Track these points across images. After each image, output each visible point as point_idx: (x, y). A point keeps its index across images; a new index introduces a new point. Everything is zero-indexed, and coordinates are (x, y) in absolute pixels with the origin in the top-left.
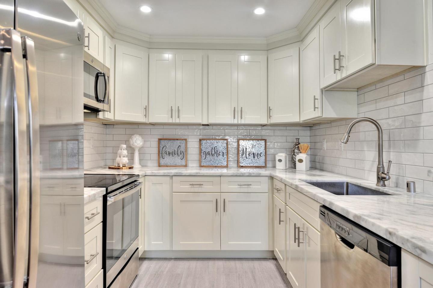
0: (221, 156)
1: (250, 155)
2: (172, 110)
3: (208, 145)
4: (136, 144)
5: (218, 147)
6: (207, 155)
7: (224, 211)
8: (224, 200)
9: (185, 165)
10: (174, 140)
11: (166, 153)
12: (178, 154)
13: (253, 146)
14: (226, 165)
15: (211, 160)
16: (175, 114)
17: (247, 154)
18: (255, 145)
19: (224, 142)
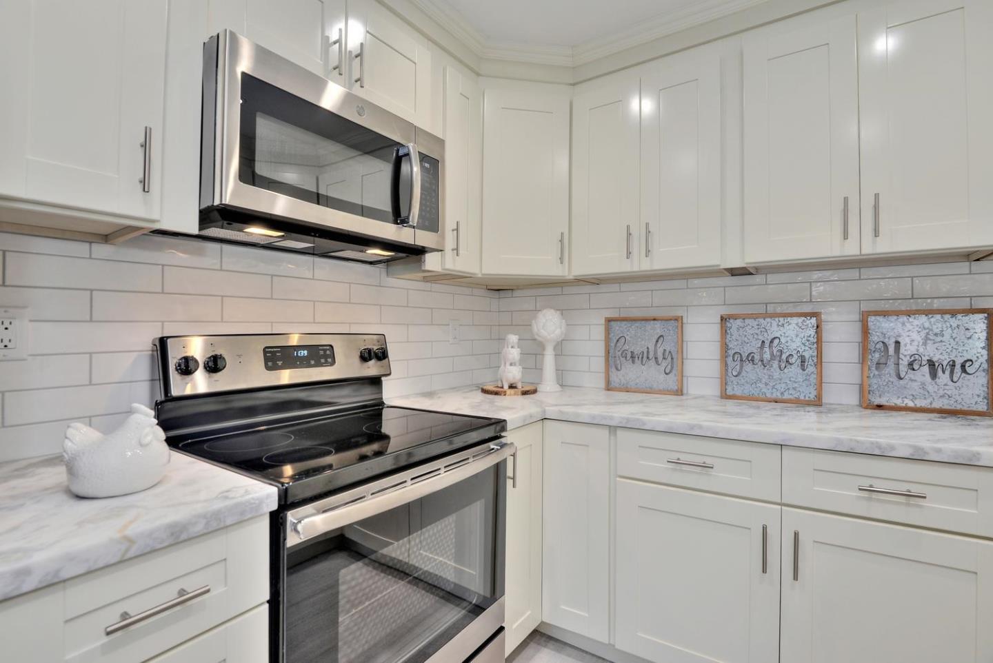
0: (794, 370)
1: (916, 367)
2: (629, 234)
3: (751, 332)
4: (543, 333)
5: (783, 340)
6: (744, 364)
7: (796, 577)
8: (796, 535)
9: (677, 391)
10: (646, 320)
11: (624, 355)
12: (656, 358)
13: (928, 334)
14: (812, 396)
15: (760, 380)
16: (638, 246)
17: (904, 362)
18: (937, 331)
19: (808, 322)
